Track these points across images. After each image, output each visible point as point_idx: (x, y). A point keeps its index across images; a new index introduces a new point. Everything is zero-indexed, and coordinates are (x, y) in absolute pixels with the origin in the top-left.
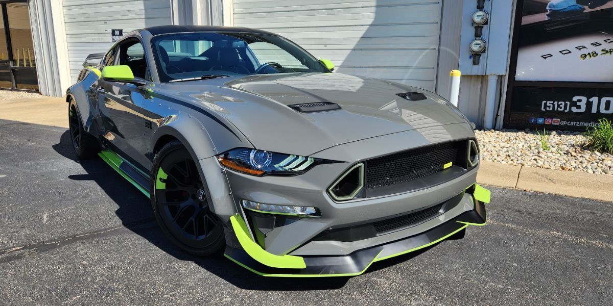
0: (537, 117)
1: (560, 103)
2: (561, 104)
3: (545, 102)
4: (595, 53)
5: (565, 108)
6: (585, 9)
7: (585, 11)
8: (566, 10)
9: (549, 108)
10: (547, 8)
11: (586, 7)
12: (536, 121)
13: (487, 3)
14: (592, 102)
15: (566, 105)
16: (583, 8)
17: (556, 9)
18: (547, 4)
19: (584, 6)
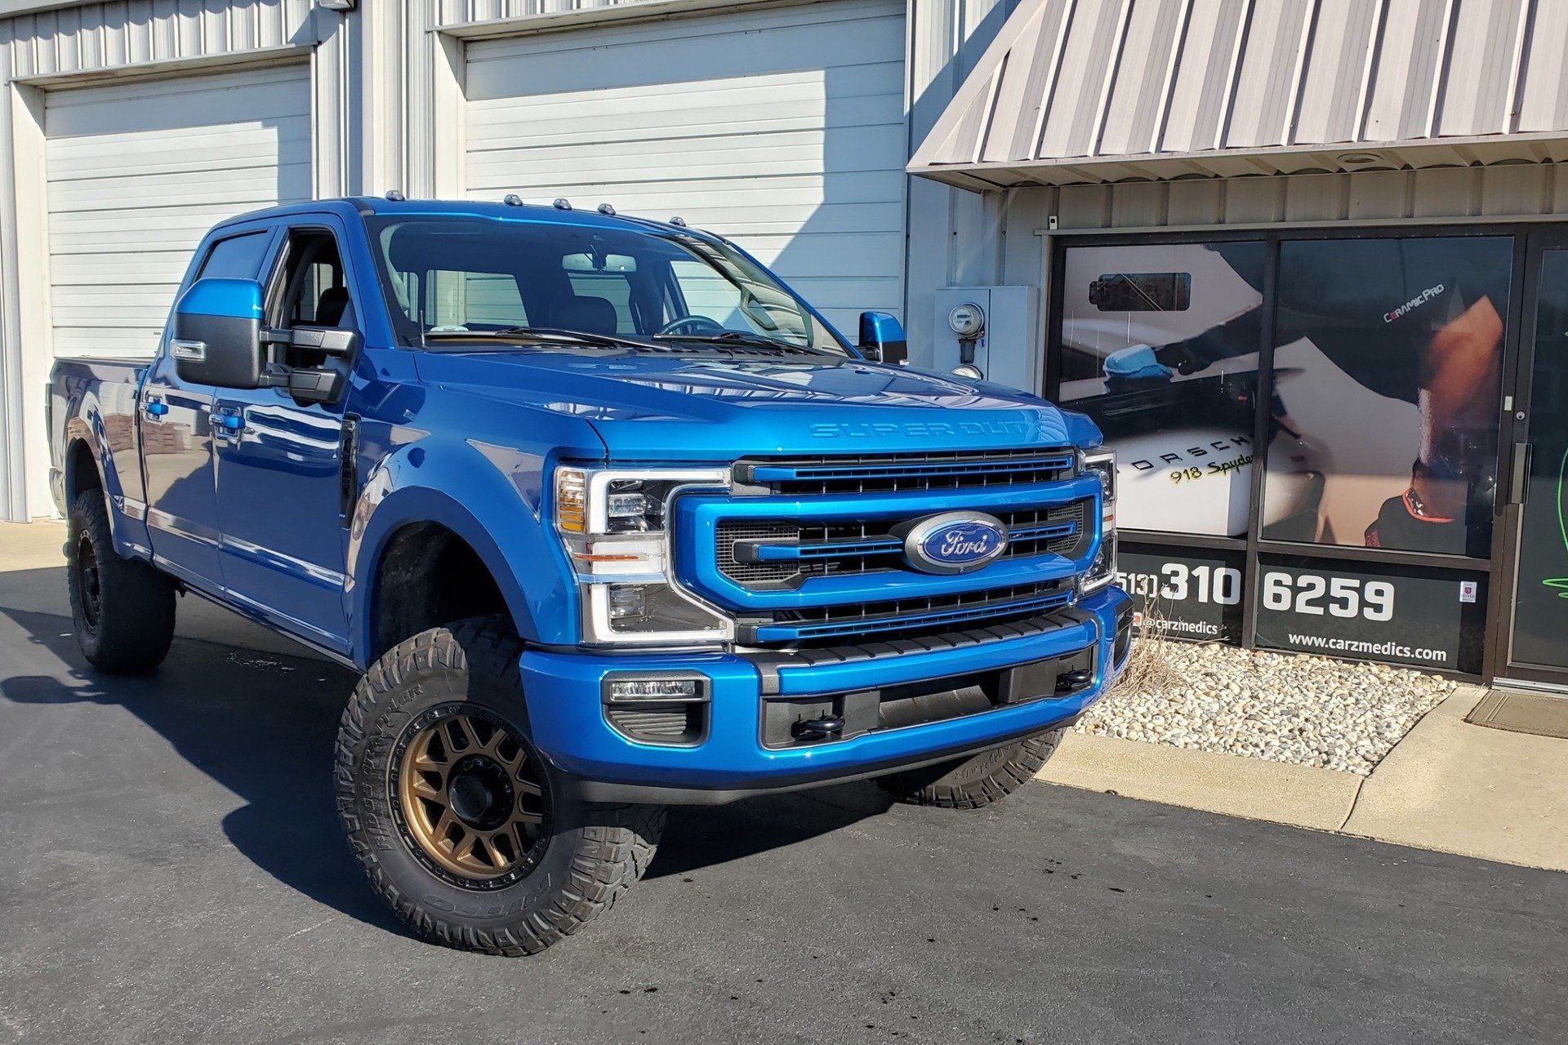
1: (1140, 577)
2: (1143, 580)
4: (1197, 471)
5: (1150, 590)
6: (1171, 376)
7: (1172, 380)
8: (1138, 376)
10: (1105, 368)
11: (1175, 371)
13: (980, 353)
14: (1198, 576)
15: (1151, 582)
16: (1168, 372)
17: (1120, 371)
18: (1104, 361)
19: (1170, 368)
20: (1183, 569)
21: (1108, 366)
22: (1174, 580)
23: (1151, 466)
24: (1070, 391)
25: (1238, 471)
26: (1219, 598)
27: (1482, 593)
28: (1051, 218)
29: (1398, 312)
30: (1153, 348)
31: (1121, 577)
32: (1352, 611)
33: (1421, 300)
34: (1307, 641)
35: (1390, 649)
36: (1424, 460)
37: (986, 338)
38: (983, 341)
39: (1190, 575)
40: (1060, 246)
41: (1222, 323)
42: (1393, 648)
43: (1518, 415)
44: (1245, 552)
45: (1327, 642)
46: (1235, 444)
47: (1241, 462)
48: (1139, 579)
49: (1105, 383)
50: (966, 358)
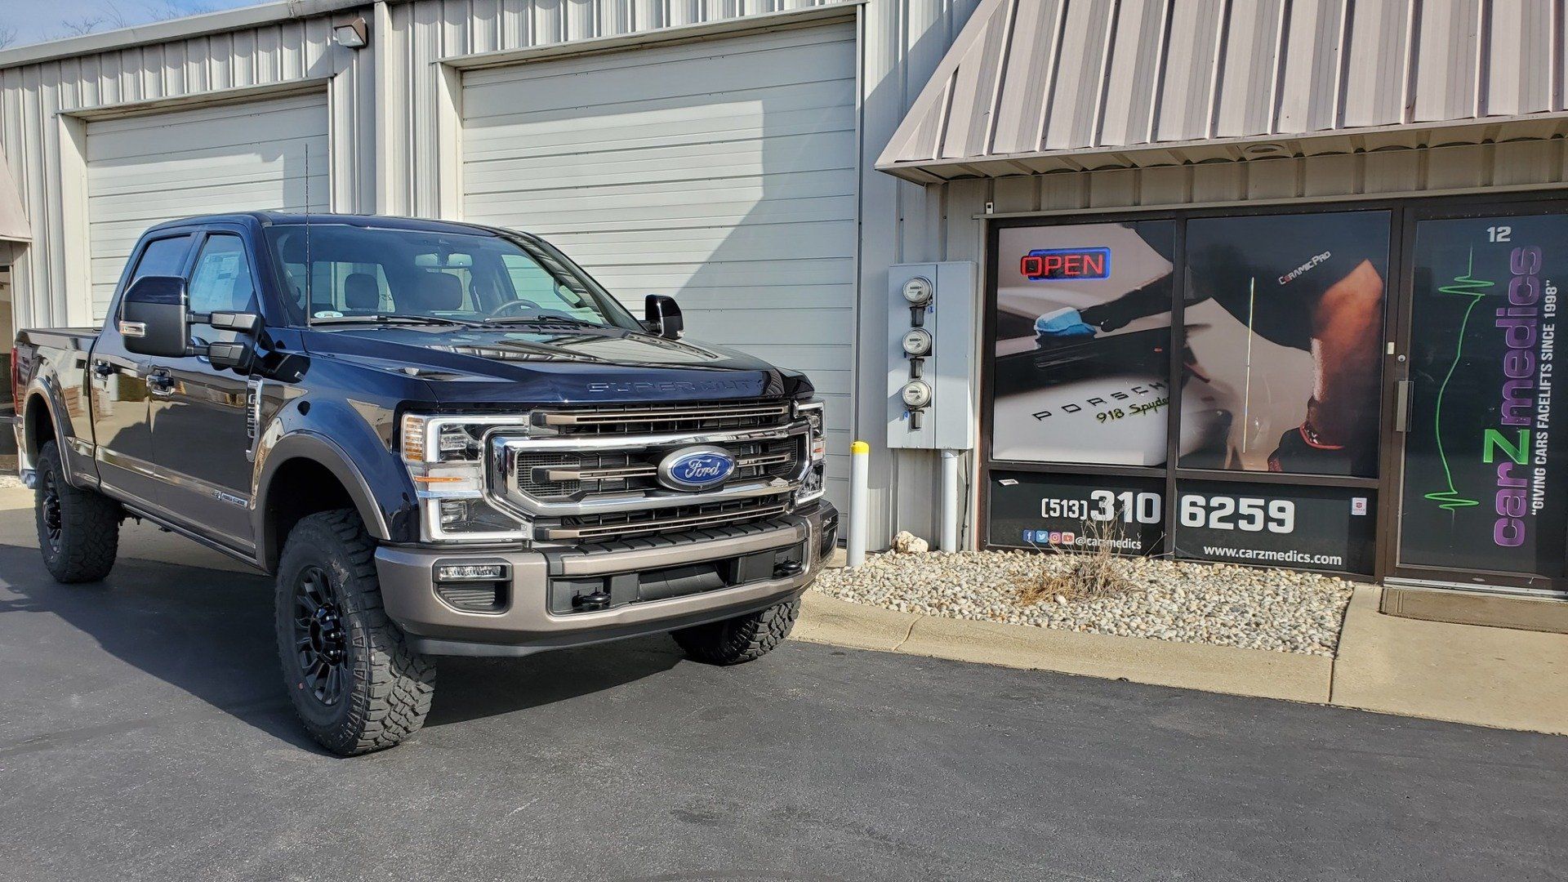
0: (1035, 529)
1: (1071, 503)
2: (1074, 505)
3: (1047, 500)
4: (1120, 412)
5: (1081, 514)
6: (1095, 333)
7: (1096, 336)
8: (1066, 333)
9: (1055, 512)
10: (1036, 328)
11: (1098, 329)
12: (1034, 536)
13: (928, 319)
14: (1124, 500)
15: (1081, 507)
16: (1093, 330)
17: (1049, 330)
18: (1034, 321)
19: (1094, 327)
20: (1109, 495)
21: (1038, 326)
22: (1102, 504)
23: (1079, 409)
24: (1004, 348)
25: (1156, 410)
26: (1141, 518)
27: (1372, 507)
28: (988, 204)
29: (1291, 276)
30: (1078, 310)
31: (1055, 503)
32: (1258, 526)
33: (1311, 264)
34: (1220, 552)
35: (1291, 556)
36: (1317, 397)
37: (934, 305)
38: (931, 308)
39: (1116, 499)
40: (994, 227)
41: (1139, 288)
42: (1295, 555)
43: (1400, 358)
44: (1165, 478)
45: (1237, 553)
46: (1154, 389)
47: (1158, 403)
48: (1070, 504)
49: (1037, 340)
50: (917, 323)
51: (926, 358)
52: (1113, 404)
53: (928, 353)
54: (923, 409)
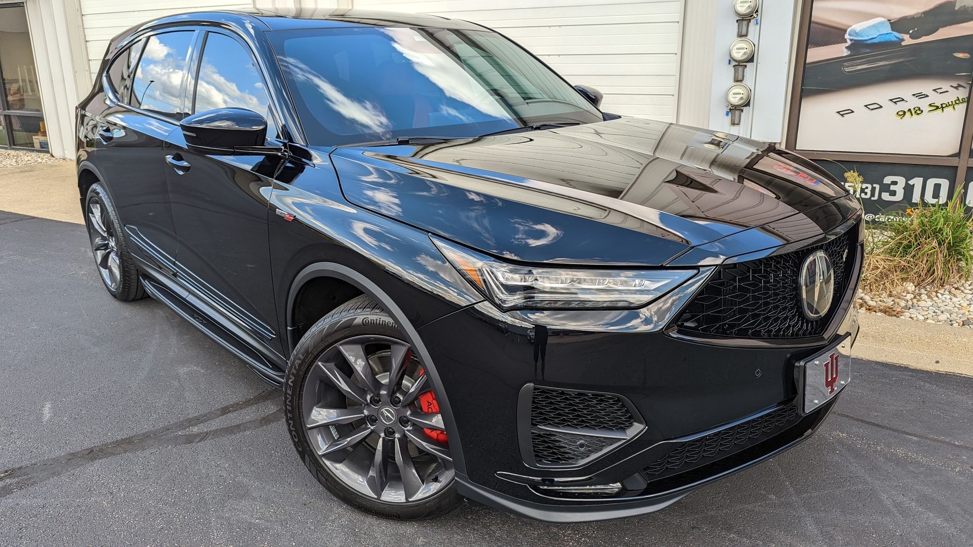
2: (867, 188)
4: (919, 109)
6: (903, 40)
7: (903, 44)
8: (875, 41)
10: (847, 36)
11: (906, 37)
13: (753, 27)
14: (914, 185)
15: (873, 189)
16: (902, 38)
17: (861, 38)
18: (846, 31)
19: (902, 35)
20: (901, 181)
21: (849, 35)
22: (893, 188)
23: (881, 107)
24: (816, 54)
25: (954, 108)
26: (929, 198)
30: (889, 20)
31: (849, 186)
37: (759, 18)
38: (757, 20)
39: (907, 183)
44: (957, 167)
46: (953, 89)
47: (957, 102)
48: (864, 187)
49: (846, 48)
50: (744, 32)
51: (748, 65)
52: (913, 103)
53: (751, 60)
54: (742, 108)
